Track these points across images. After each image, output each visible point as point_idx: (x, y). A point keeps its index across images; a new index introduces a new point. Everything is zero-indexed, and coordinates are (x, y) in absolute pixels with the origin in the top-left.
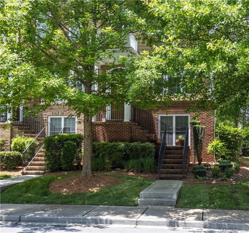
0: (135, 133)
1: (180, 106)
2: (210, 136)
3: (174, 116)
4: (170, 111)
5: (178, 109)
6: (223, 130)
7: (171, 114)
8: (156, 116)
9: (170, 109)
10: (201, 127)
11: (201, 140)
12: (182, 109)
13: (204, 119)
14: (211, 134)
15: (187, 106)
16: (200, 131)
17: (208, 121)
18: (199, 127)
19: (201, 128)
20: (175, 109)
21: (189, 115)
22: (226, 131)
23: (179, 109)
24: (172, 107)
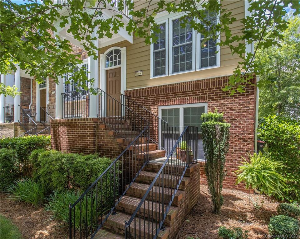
0: (103, 136)
1: (190, 90)
2: (246, 141)
3: (181, 107)
4: (175, 101)
5: (187, 96)
6: (275, 132)
7: (176, 105)
8: (155, 108)
9: (175, 97)
10: (221, 125)
11: (219, 157)
12: (193, 95)
13: (233, 110)
14: (249, 139)
15: (202, 90)
16: (218, 135)
17: (241, 114)
18: (215, 125)
19: (219, 128)
20: (183, 97)
21: (206, 105)
22: (283, 132)
23: (189, 96)
24: (177, 93)
